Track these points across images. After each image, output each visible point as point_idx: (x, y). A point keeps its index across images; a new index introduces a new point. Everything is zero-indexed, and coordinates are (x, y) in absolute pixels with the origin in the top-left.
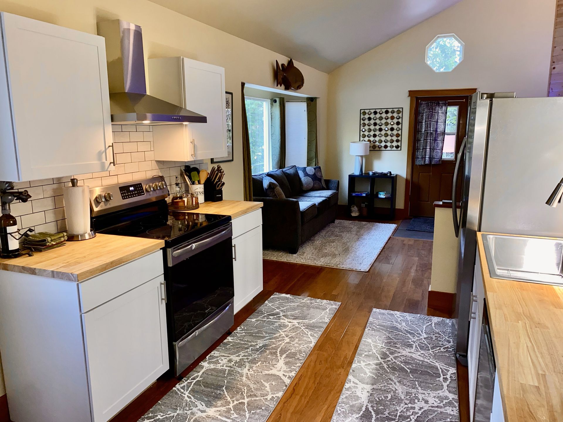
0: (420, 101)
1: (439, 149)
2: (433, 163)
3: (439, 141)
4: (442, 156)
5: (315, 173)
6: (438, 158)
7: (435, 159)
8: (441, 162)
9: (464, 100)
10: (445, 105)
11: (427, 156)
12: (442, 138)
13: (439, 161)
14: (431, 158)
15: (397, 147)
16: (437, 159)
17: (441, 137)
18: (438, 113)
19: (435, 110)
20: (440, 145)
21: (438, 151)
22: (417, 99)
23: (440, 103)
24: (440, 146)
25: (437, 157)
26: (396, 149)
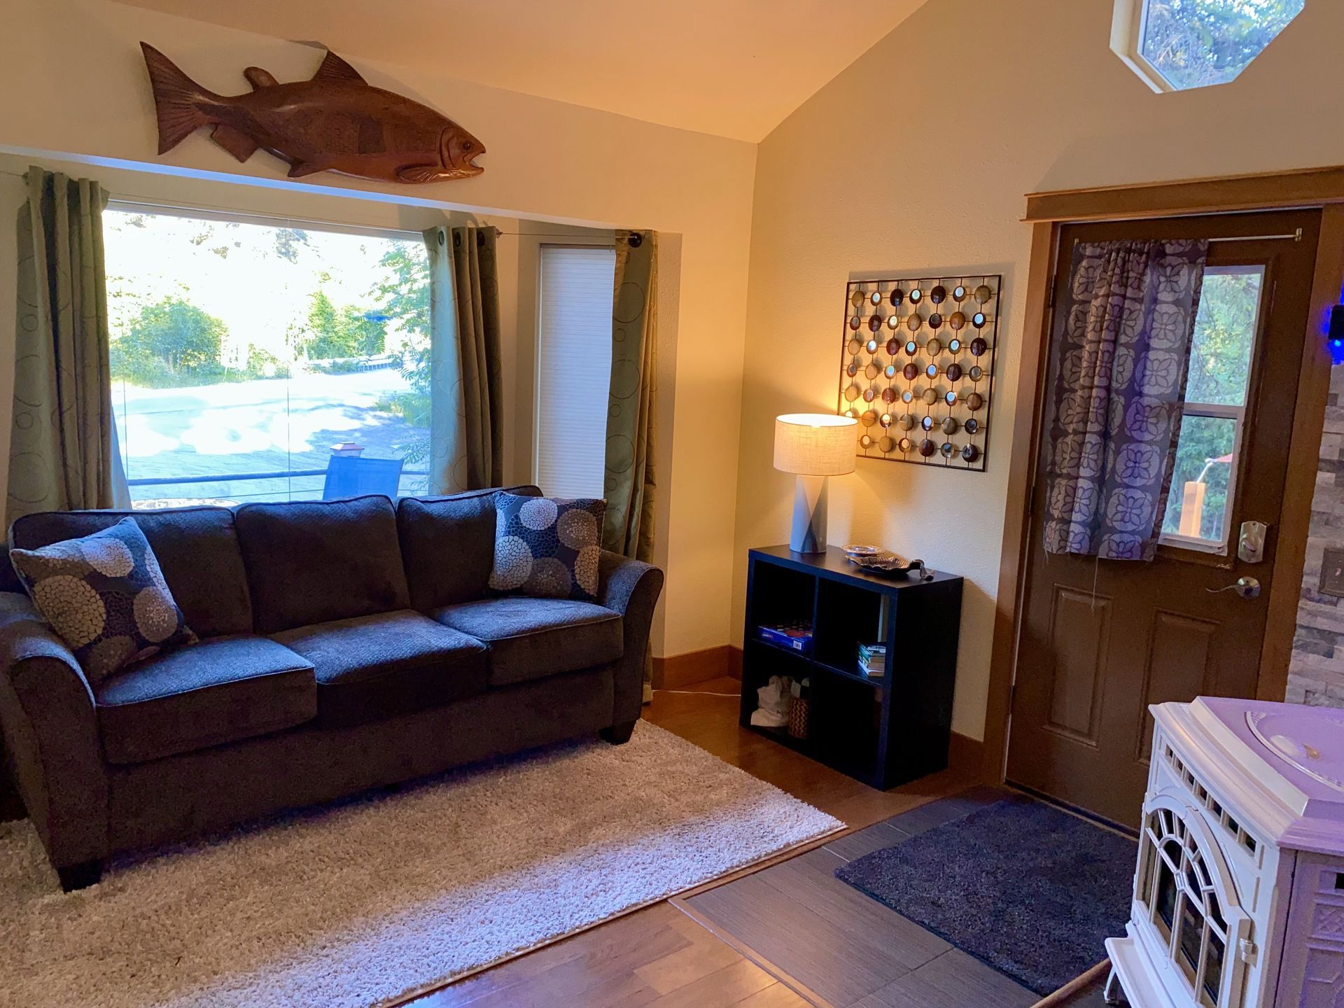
0: (1076, 241)
1: (1144, 488)
2: (1102, 554)
3: (1144, 447)
4: (1159, 524)
5: (553, 528)
6: (1133, 533)
7: (1116, 537)
8: (1149, 557)
9: (1299, 232)
10: (1193, 262)
11: (1076, 517)
12: (1166, 431)
13: (1143, 546)
14: (1097, 526)
15: (973, 454)
16: (1127, 538)
17: (1163, 426)
18: (1155, 301)
19: (1139, 288)
20: (1154, 465)
21: (1138, 494)
22: (1066, 231)
23: (1169, 249)
24: (1153, 472)
25: (1130, 527)
26: (965, 464)
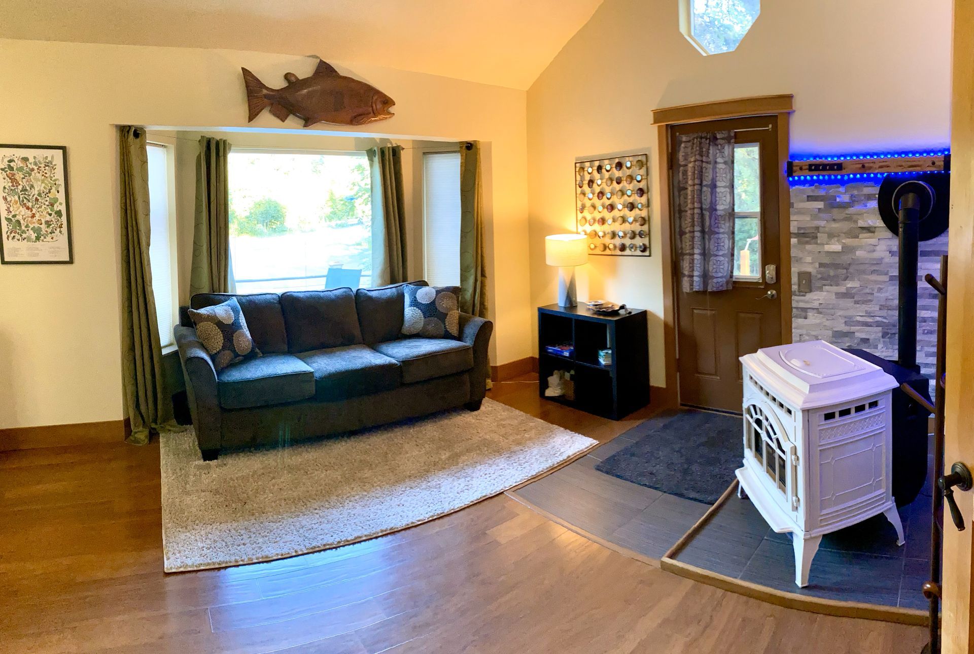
0: (678, 134)
1: (722, 256)
2: (709, 290)
3: (721, 236)
4: (732, 272)
5: (434, 302)
6: (721, 277)
7: (715, 280)
8: (730, 287)
9: (770, 126)
10: (729, 143)
11: (696, 273)
12: (729, 227)
13: (727, 283)
14: (705, 276)
15: (644, 248)
16: (720, 280)
17: (727, 225)
18: (716, 162)
19: (708, 156)
20: (727, 244)
21: (722, 258)
22: (672, 129)
23: (718, 136)
24: (726, 247)
25: (720, 275)
26: (641, 254)
